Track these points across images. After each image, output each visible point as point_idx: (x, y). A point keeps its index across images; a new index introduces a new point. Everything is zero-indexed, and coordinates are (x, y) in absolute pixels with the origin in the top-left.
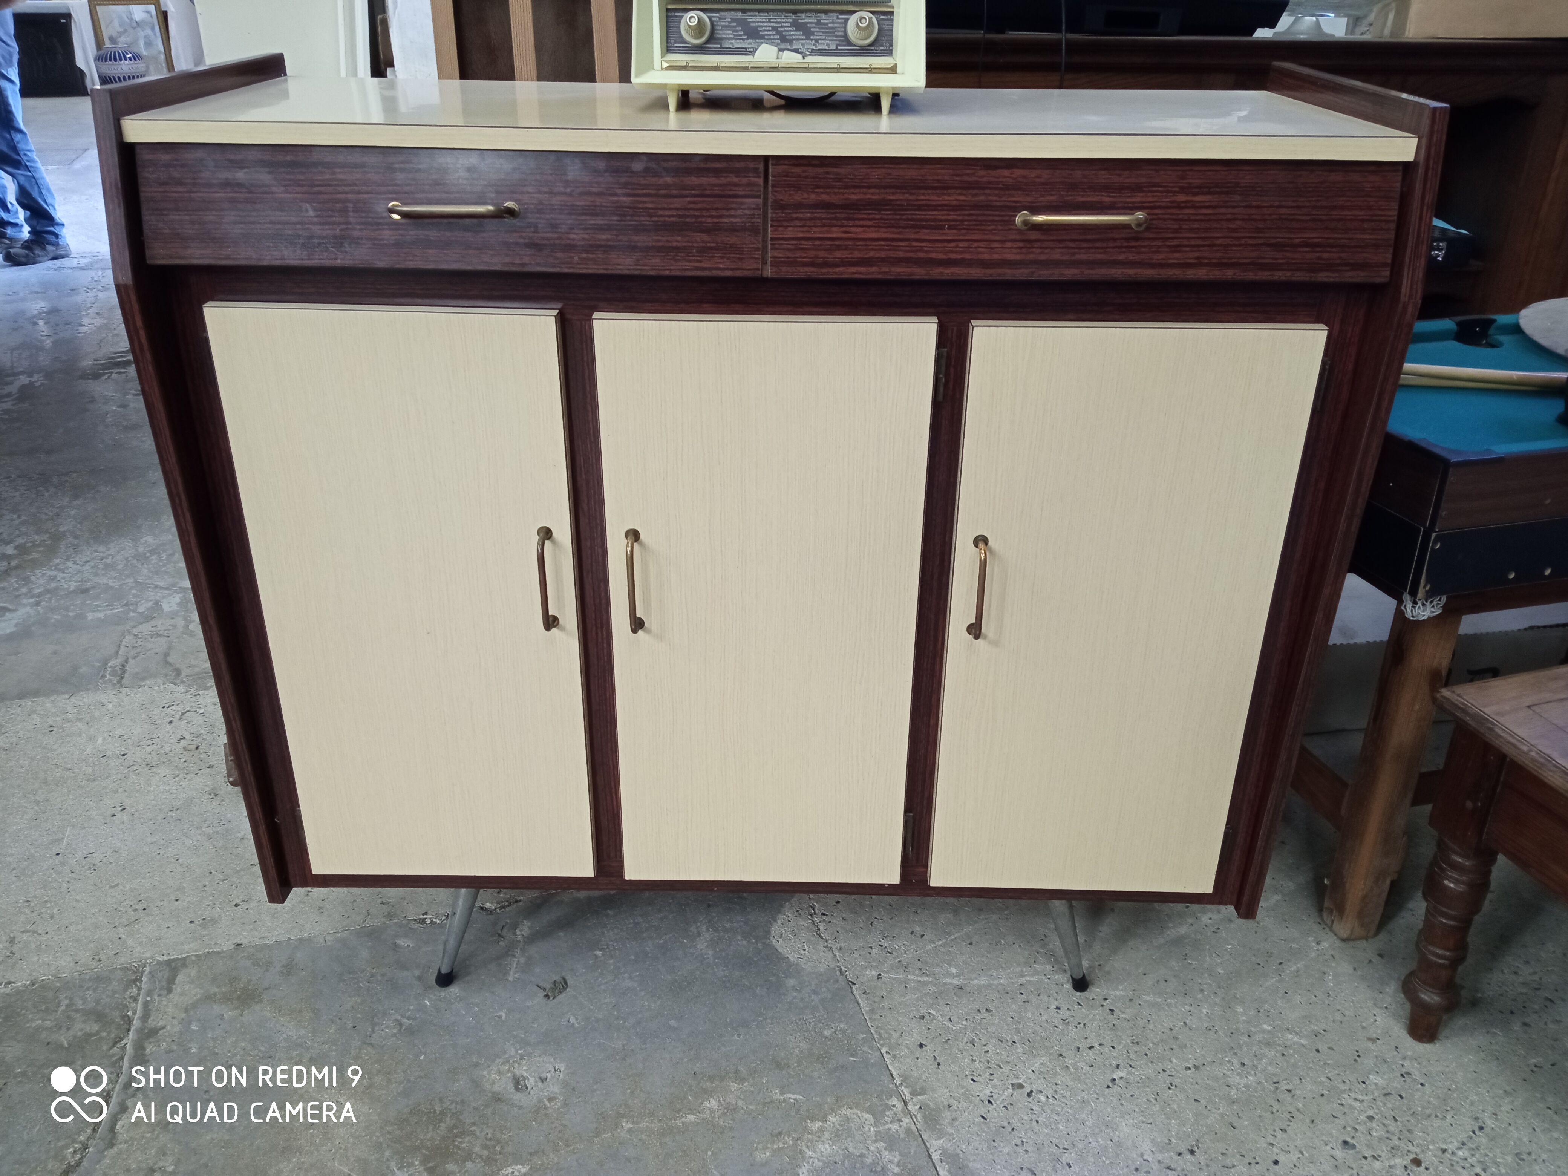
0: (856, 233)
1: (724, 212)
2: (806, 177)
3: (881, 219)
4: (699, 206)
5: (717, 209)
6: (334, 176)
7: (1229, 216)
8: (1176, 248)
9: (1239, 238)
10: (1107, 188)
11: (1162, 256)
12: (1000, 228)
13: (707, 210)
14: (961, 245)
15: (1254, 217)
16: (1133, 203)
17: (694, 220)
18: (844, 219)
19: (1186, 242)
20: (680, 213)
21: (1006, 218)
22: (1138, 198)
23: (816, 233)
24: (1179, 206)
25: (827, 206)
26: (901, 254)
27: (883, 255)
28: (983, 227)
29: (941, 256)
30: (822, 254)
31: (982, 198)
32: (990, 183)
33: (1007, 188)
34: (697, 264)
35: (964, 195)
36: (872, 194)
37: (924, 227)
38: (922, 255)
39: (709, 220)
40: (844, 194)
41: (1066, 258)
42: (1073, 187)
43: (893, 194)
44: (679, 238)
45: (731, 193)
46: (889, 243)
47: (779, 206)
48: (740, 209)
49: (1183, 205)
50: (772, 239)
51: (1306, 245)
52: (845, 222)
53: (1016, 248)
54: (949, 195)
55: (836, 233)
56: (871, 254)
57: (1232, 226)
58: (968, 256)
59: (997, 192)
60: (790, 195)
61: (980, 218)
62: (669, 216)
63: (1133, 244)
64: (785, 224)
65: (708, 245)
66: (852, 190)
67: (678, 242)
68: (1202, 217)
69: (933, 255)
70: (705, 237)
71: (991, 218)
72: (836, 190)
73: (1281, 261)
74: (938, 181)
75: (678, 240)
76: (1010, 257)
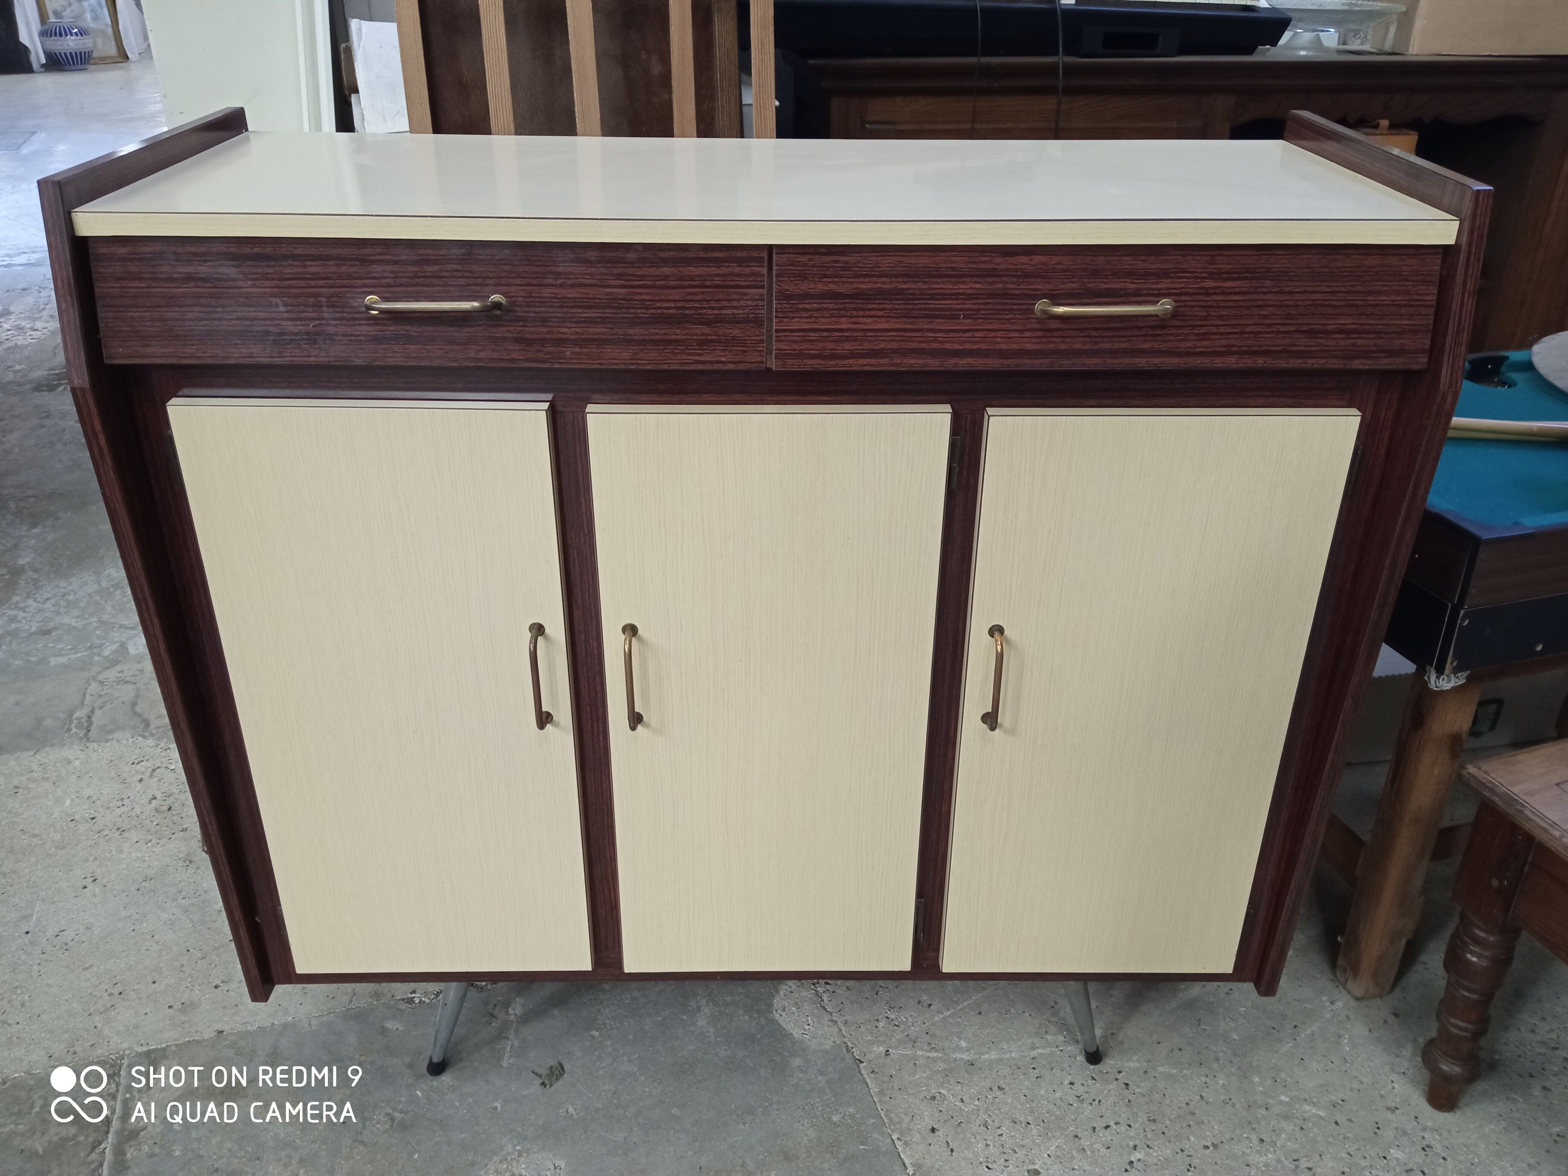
0: (865, 324)
1: (726, 304)
2: (813, 266)
3: (893, 309)
4: (699, 297)
5: (718, 300)
6: (306, 270)
7: (1260, 303)
8: (1204, 336)
9: (1269, 325)
10: (1131, 274)
11: (1189, 344)
12: (1018, 316)
13: (708, 301)
14: (977, 334)
15: (1286, 303)
16: (1159, 289)
17: (693, 312)
18: (853, 309)
19: (1214, 330)
20: (679, 305)
21: (1024, 307)
22: (1165, 284)
23: (824, 323)
24: (1207, 292)
25: (834, 296)
26: (914, 345)
27: (894, 346)
28: (1001, 316)
29: (957, 347)
30: (830, 345)
31: (999, 286)
32: (1008, 270)
33: (1026, 275)
34: (698, 358)
35: (981, 283)
36: (883, 283)
37: (938, 317)
38: (935, 346)
39: (710, 312)
40: (852, 283)
41: (1088, 347)
42: (1095, 273)
43: (906, 282)
44: (678, 331)
45: (733, 283)
46: (901, 334)
47: (784, 296)
48: (742, 300)
49: (1211, 291)
50: (777, 331)
51: (1341, 331)
52: (855, 313)
53: (1035, 337)
54: (964, 283)
55: (844, 324)
56: (882, 345)
57: (1262, 313)
58: (984, 346)
59: (1015, 280)
60: (796, 285)
61: (997, 307)
62: (667, 308)
63: (1159, 332)
64: (790, 315)
65: (709, 337)
66: (862, 280)
67: (677, 335)
68: (1232, 304)
69: (948, 346)
70: (706, 330)
71: (1008, 307)
72: (845, 280)
73: (1314, 349)
74: (953, 269)
75: (676, 333)
76: (1029, 347)
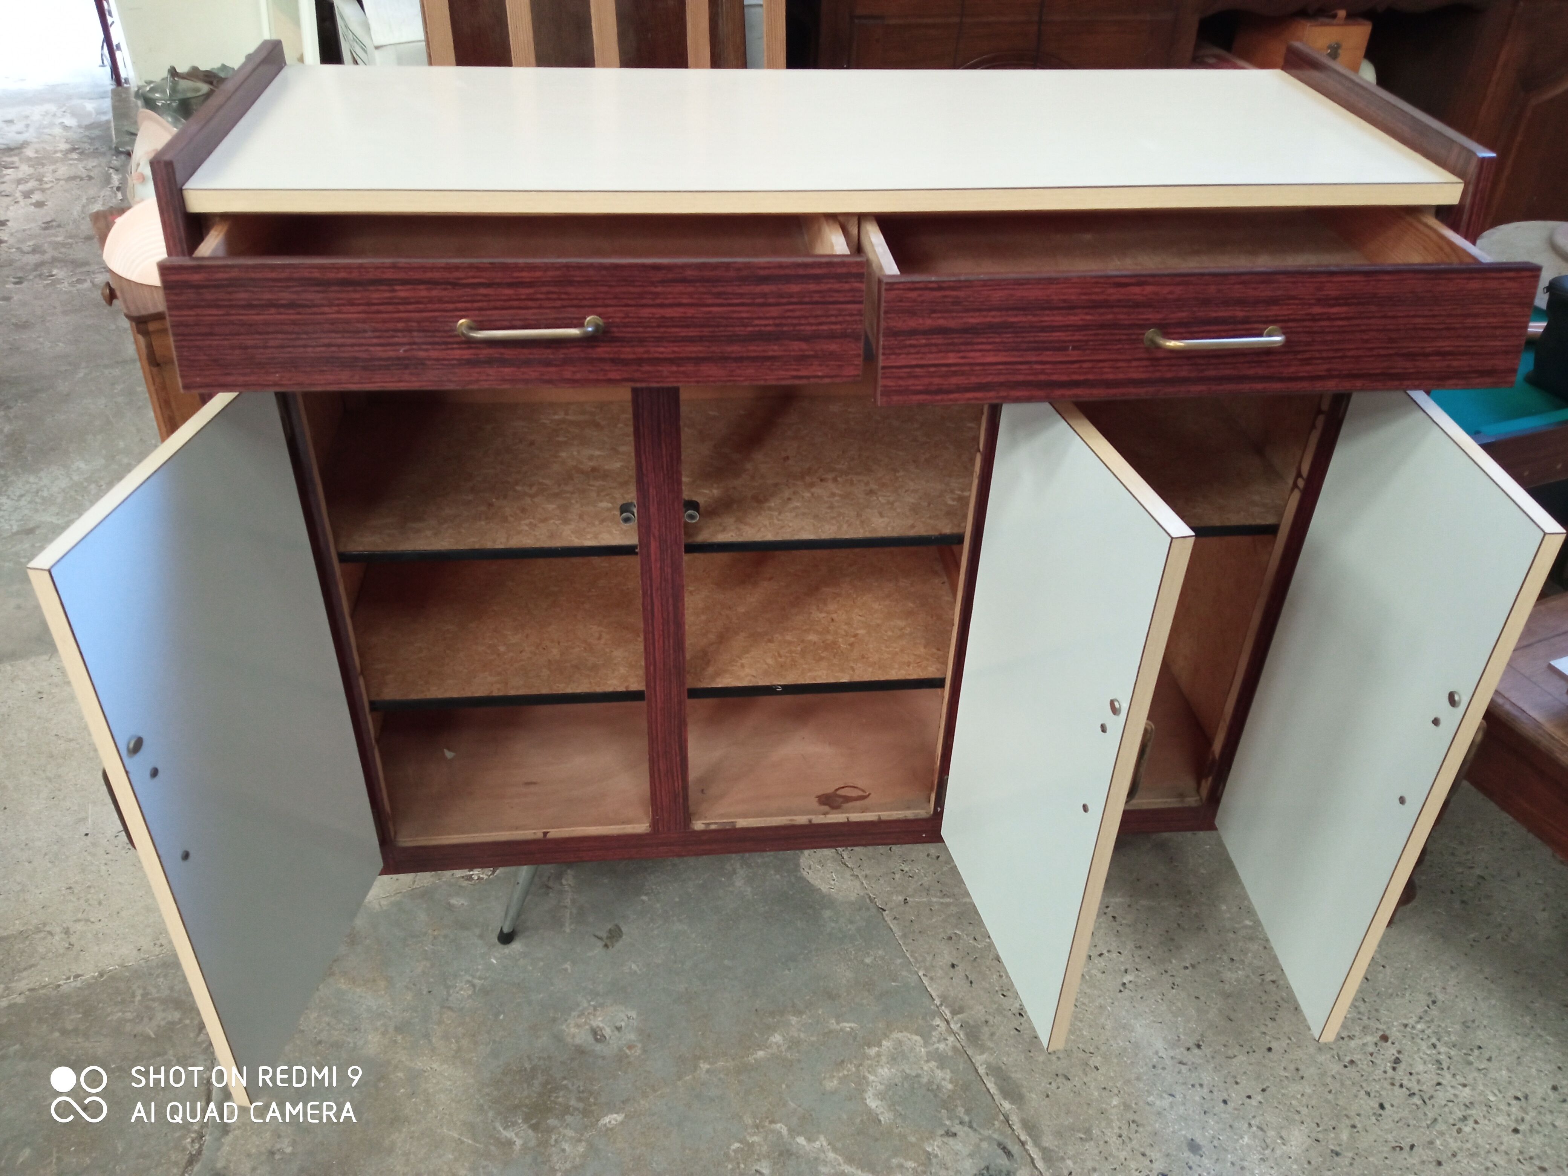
0: (972, 358)
1: (824, 319)
2: (922, 302)
3: (1002, 342)
4: (798, 314)
5: (816, 317)
6: (394, 294)
7: (1363, 328)
8: (1307, 361)
9: (1372, 349)
10: (1241, 302)
11: (1292, 369)
12: (1127, 346)
13: (806, 317)
14: (1085, 365)
15: (1389, 327)
16: (1267, 317)
17: (792, 328)
18: (962, 344)
19: (1317, 355)
20: (777, 322)
21: (1134, 337)
22: (1274, 311)
23: (931, 359)
24: (1314, 318)
25: (942, 331)
26: (1021, 378)
27: (1002, 379)
28: (1110, 347)
29: (1064, 378)
30: (936, 381)
31: (1110, 317)
32: (1119, 301)
33: (1137, 305)
34: (795, 373)
35: (1091, 314)
36: (993, 317)
37: (1047, 349)
38: (1042, 377)
39: (808, 328)
40: (962, 317)
41: (1193, 375)
42: (1206, 302)
43: (1016, 316)
44: (776, 348)
45: (831, 299)
46: (1008, 367)
47: (893, 333)
48: (841, 315)
49: (1317, 317)
50: (884, 368)
51: (1438, 353)
52: (963, 348)
53: (1143, 367)
54: (1075, 315)
55: (952, 358)
56: (989, 379)
57: (1365, 337)
58: (1091, 377)
59: (1125, 310)
60: (904, 321)
61: (1106, 338)
62: (766, 325)
63: (1265, 358)
64: (898, 351)
65: (807, 353)
66: (971, 314)
67: (774, 351)
68: (1336, 329)
69: (1055, 377)
70: (804, 346)
71: (1117, 337)
72: (954, 314)
73: (1411, 371)
74: (1064, 301)
75: (774, 349)
76: (1135, 376)
